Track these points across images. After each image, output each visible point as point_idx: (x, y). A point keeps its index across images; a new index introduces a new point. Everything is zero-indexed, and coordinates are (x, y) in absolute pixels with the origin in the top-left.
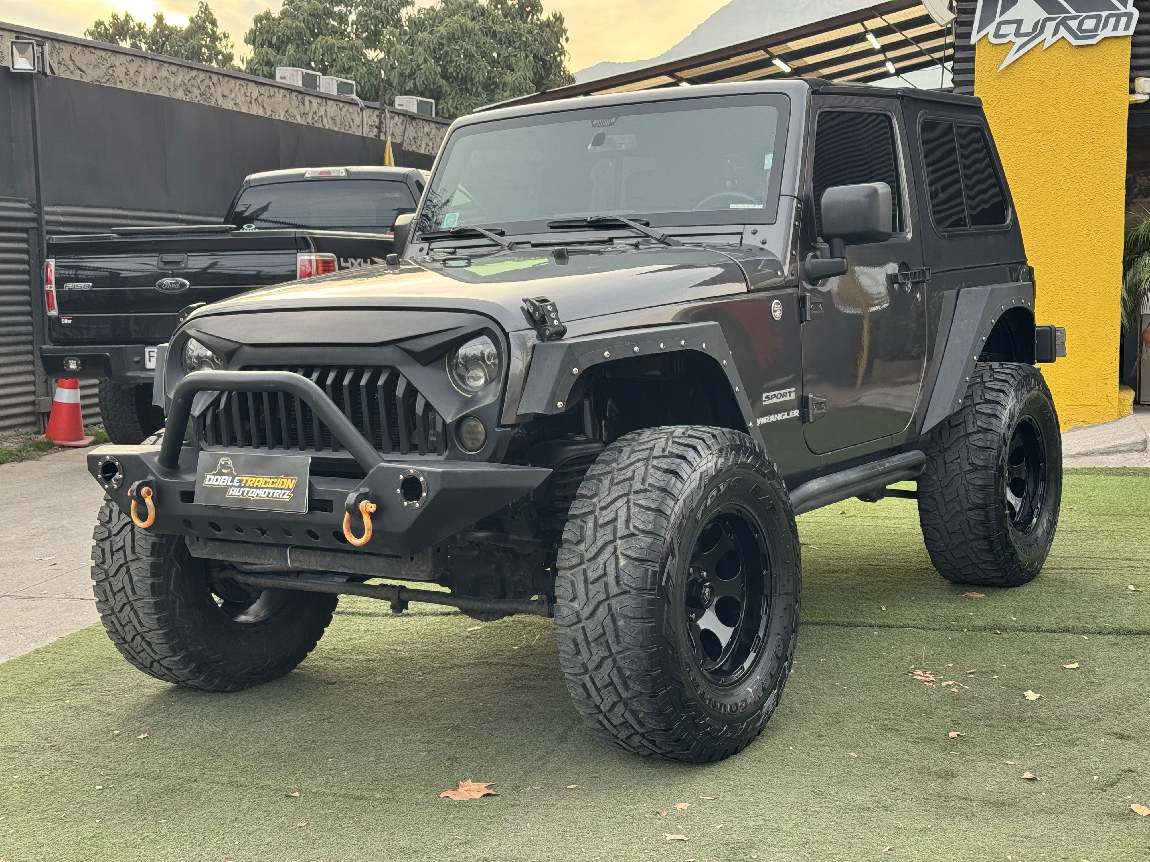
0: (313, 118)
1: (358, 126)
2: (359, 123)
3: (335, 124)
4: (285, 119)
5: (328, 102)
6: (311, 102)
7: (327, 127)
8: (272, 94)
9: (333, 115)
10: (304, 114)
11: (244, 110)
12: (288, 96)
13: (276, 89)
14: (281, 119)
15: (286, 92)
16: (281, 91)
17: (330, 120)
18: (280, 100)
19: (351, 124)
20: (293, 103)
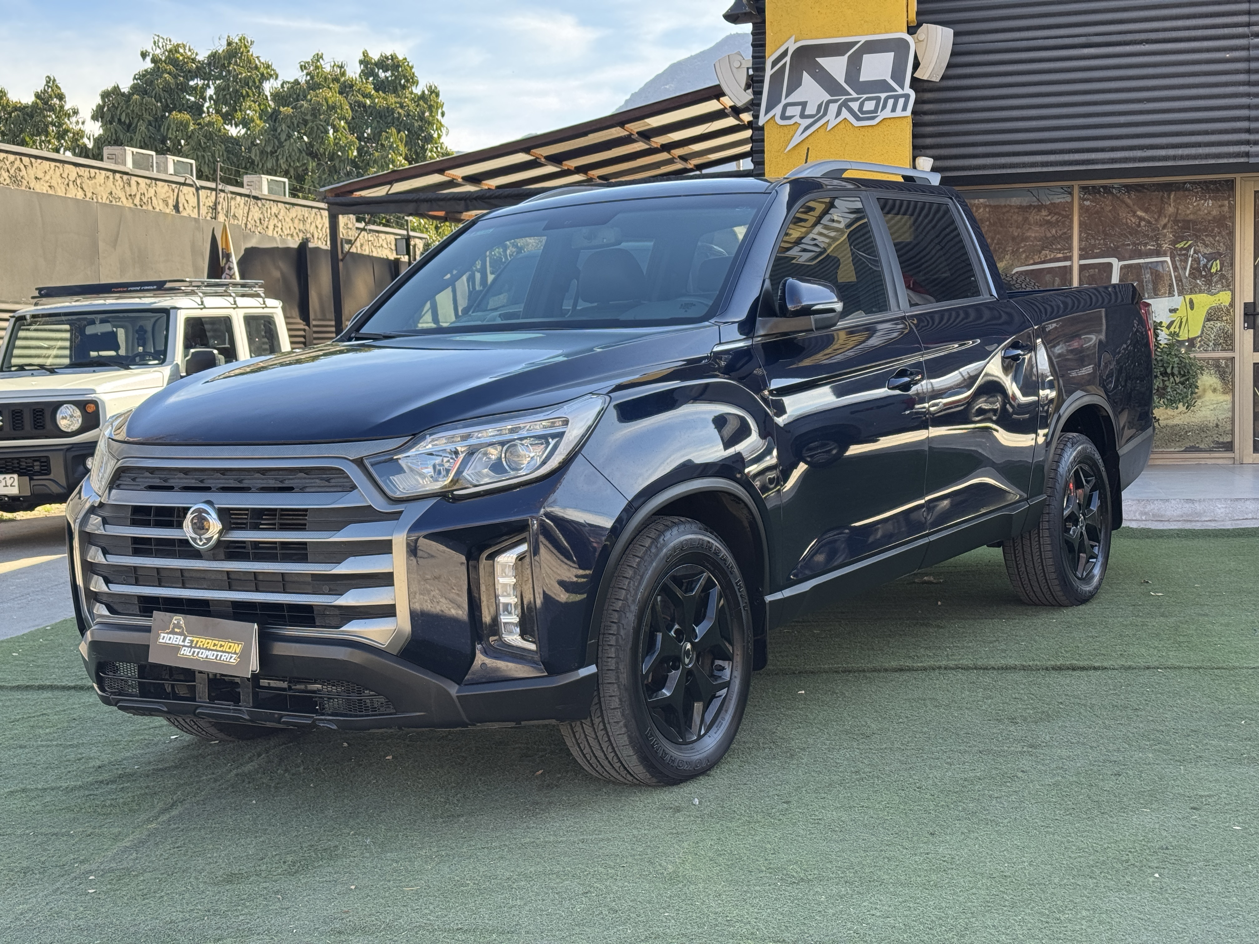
0: (141, 199)
1: (194, 208)
2: (196, 204)
3: (167, 205)
4: (108, 202)
5: (157, 182)
6: (138, 183)
7: (157, 210)
8: (92, 175)
9: (163, 196)
10: (130, 195)
11: (61, 192)
12: (111, 177)
13: (97, 171)
14: (104, 202)
15: (109, 173)
16: (103, 172)
17: (161, 202)
18: (102, 181)
19: (186, 205)
20: (117, 184)
